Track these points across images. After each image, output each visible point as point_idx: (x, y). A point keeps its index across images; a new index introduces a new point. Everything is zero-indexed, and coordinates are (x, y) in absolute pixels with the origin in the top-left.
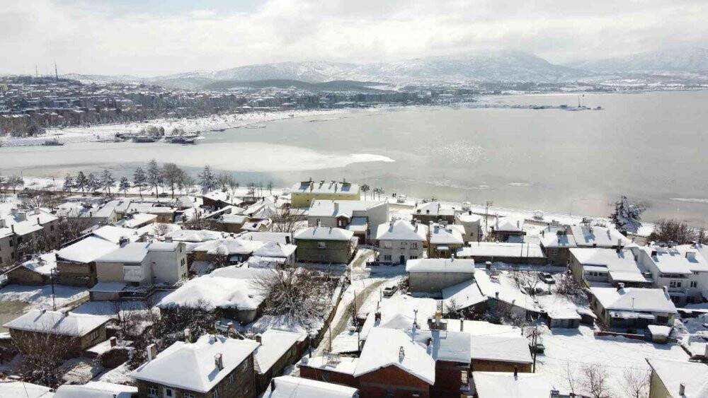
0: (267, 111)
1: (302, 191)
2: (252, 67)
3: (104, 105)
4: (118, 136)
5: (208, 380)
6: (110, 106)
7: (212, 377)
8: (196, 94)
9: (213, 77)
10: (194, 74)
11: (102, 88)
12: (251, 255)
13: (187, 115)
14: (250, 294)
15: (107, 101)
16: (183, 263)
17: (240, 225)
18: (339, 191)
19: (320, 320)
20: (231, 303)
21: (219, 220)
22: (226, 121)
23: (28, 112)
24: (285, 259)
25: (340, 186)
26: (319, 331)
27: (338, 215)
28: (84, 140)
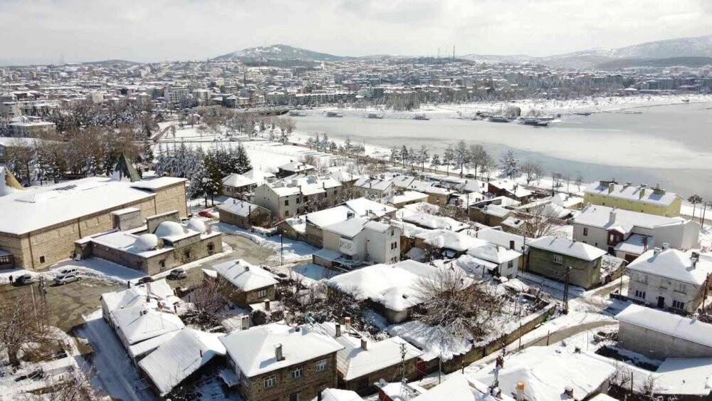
0: (656, 94)
1: (598, 191)
2: (662, 43)
3: (481, 84)
4: (478, 114)
5: (259, 365)
6: (487, 85)
7: (263, 364)
8: (578, 74)
9: (610, 56)
10: (590, 52)
11: (489, 67)
12: (465, 252)
13: (558, 96)
14: (406, 294)
15: (485, 80)
16: (394, 246)
17: (501, 219)
18: (645, 199)
19: (466, 346)
20: (381, 297)
21: (483, 210)
22: (597, 104)
23: (416, 89)
24: (496, 265)
25: (649, 192)
26: (454, 356)
27: (611, 228)
28: (447, 116)
